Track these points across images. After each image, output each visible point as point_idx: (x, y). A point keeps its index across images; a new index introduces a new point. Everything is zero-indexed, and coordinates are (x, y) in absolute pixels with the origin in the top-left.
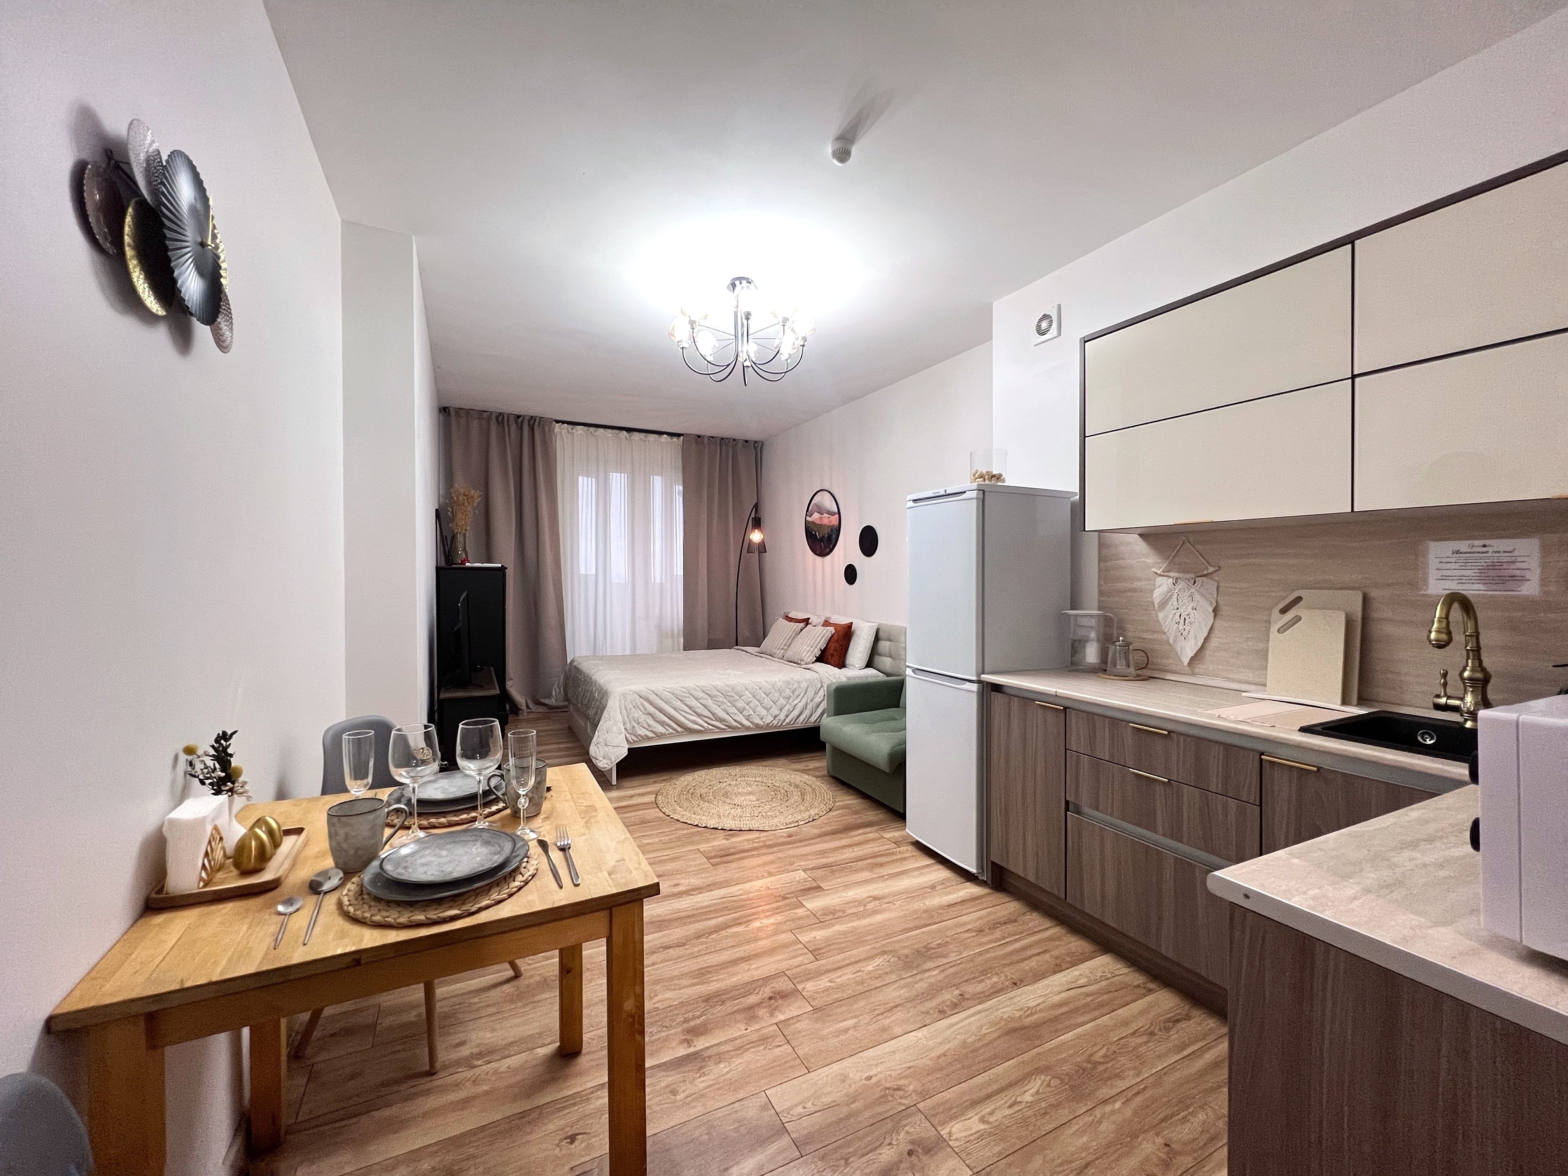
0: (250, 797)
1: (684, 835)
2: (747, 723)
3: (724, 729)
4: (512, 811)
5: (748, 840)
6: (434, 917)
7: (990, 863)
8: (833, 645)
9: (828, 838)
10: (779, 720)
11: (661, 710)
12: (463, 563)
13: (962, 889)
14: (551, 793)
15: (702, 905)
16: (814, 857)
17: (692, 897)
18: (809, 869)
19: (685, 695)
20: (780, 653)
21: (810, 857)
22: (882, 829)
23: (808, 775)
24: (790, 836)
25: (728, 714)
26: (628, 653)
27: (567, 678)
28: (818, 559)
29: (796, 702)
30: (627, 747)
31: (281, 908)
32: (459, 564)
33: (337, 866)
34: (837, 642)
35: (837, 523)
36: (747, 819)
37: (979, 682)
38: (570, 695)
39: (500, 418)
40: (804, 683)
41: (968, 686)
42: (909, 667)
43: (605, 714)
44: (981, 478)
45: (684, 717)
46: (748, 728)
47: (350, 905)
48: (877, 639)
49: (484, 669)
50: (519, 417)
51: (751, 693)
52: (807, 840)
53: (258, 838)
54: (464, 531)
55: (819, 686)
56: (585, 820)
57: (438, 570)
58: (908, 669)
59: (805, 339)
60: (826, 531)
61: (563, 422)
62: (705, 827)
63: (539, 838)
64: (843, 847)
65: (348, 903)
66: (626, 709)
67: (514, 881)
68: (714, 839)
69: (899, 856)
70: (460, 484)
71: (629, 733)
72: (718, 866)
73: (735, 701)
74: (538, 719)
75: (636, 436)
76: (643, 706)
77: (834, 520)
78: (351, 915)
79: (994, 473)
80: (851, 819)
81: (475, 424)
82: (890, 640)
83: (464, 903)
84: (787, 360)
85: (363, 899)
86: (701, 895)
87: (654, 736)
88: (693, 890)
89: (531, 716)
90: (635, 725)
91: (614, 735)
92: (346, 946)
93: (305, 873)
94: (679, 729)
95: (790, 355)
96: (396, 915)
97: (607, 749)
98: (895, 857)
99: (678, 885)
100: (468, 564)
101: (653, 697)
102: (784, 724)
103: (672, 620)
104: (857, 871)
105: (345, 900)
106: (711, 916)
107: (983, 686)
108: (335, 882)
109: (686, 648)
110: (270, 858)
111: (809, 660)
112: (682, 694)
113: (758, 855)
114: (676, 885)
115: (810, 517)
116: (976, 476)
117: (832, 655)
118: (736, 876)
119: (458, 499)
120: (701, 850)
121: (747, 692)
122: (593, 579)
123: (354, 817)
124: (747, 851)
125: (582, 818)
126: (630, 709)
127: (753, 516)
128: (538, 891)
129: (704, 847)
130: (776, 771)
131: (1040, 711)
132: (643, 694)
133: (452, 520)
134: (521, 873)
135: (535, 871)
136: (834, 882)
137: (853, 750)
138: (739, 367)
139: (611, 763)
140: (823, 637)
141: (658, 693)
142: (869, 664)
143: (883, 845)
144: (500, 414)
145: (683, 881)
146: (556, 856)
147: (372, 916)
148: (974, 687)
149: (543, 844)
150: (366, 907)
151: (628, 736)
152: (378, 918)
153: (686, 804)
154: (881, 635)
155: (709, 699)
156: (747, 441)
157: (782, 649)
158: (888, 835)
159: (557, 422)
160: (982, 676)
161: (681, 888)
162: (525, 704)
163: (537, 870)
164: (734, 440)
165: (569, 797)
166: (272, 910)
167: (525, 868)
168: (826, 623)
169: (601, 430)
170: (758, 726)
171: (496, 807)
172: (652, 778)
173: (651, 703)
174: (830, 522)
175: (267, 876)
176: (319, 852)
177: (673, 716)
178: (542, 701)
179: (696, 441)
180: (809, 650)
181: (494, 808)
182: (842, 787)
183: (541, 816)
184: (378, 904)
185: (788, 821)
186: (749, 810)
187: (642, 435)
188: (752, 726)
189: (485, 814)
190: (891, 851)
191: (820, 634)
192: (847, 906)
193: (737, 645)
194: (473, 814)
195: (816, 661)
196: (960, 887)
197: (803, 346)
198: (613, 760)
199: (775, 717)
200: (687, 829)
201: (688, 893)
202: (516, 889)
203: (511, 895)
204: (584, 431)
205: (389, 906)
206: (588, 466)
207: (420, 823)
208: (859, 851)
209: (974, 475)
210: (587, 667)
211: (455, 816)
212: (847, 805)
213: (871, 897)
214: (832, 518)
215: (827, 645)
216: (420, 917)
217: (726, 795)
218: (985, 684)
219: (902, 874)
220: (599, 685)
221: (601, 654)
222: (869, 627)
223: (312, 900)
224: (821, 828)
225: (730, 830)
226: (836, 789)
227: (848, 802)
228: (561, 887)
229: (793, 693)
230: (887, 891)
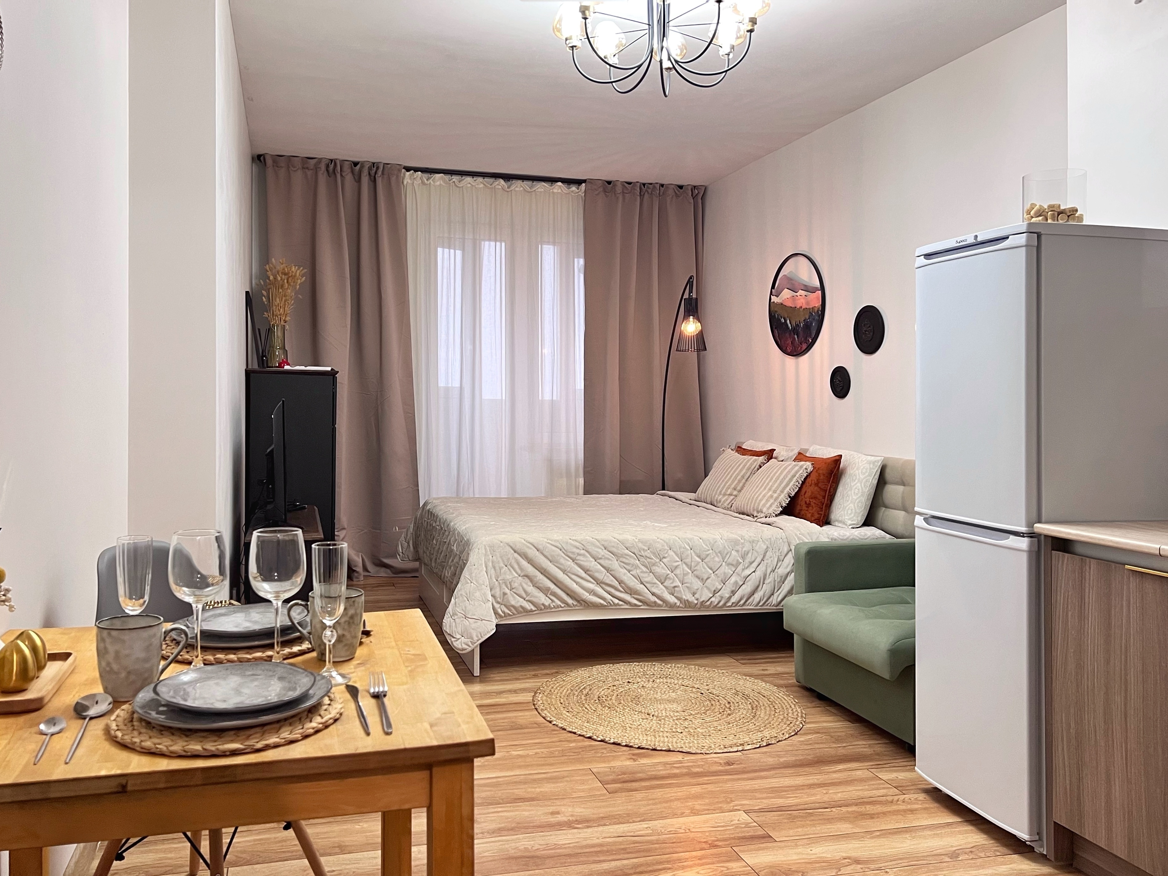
0: (13, 607)
1: (571, 749)
2: (672, 599)
3: (636, 605)
4: (318, 655)
5: (665, 764)
6: (213, 749)
7: (1052, 825)
8: (809, 490)
9: (791, 771)
10: (722, 597)
11: (544, 572)
12: (280, 366)
13: (1003, 864)
14: (371, 638)
15: (589, 842)
16: (765, 795)
17: (575, 831)
18: (755, 811)
19: (577, 551)
20: (726, 500)
21: (758, 795)
22: (878, 767)
23: (766, 682)
24: (728, 763)
25: (642, 583)
26: (504, 495)
27: (418, 528)
28: (790, 361)
29: (747, 572)
30: (495, 621)
31: (42, 727)
32: (277, 367)
33: (106, 690)
34: (817, 484)
35: (818, 304)
36: (665, 734)
37: (1031, 535)
38: (421, 551)
39: (332, 167)
40: (761, 542)
41: (1012, 541)
42: (920, 514)
43: (465, 573)
44: (1040, 216)
45: (577, 583)
46: (672, 607)
47: (118, 730)
48: (882, 481)
49: (305, 508)
50: (356, 164)
51: (677, 555)
52: (755, 771)
53: (20, 651)
54: (282, 323)
55: (786, 549)
56: (410, 668)
57: (249, 374)
58: (917, 516)
59: (753, 21)
60: (801, 319)
61: (416, 170)
62: (601, 741)
63: (349, 684)
64: (811, 786)
65: (116, 728)
66: (494, 568)
67: (311, 721)
68: (614, 758)
69: (903, 807)
70: (278, 261)
71: (498, 603)
72: (616, 795)
73: (654, 565)
74: (379, 585)
75: (518, 186)
76: (518, 564)
77: (814, 301)
78: (119, 740)
79: (1062, 208)
80: (829, 749)
81: (298, 178)
82: (903, 484)
83: (248, 738)
84: (728, 55)
85: (133, 726)
86: (590, 830)
87: (534, 609)
88: (578, 822)
89: (371, 581)
90: (507, 591)
91: (476, 603)
92: (112, 769)
93: (70, 698)
94: (570, 601)
95: (733, 47)
96: (169, 743)
97: (466, 622)
98: (895, 807)
99: (558, 813)
100: (287, 367)
101: (532, 553)
102: (729, 604)
103: (568, 452)
104: (830, 820)
105: (114, 726)
106: (602, 858)
107: (1039, 542)
108: (103, 707)
109: (586, 493)
110: (32, 679)
111: (771, 511)
112: (575, 550)
113: (679, 786)
114: (552, 813)
115: (777, 296)
116: (1032, 213)
117: (808, 505)
118: (642, 810)
119: (275, 278)
120: (594, 770)
121: (671, 553)
122: (456, 394)
123: (127, 631)
124: (663, 778)
125: (407, 667)
126: (501, 568)
127: (686, 296)
128: (338, 736)
129: (599, 767)
130: (715, 673)
131: (1133, 582)
132: (518, 547)
133: (267, 308)
134: (320, 715)
135: (338, 716)
136: (791, 832)
137: (835, 645)
138: (655, 67)
139: (473, 643)
140: (794, 476)
141: (540, 547)
142: (869, 521)
143: (878, 789)
144: (332, 160)
145: (563, 809)
146: (367, 704)
147: (142, 741)
148: (1024, 543)
149: (353, 691)
150: (136, 733)
151: (497, 606)
152: (148, 744)
153: (577, 708)
154: (888, 475)
155: (614, 559)
156: (681, 187)
157: (730, 495)
158: (886, 776)
159: (408, 169)
160: (1036, 525)
161: (560, 818)
162: (361, 565)
163: (341, 714)
164: (662, 185)
165: (393, 644)
166: (34, 730)
167: (325, 710)
168: (801, 457)
169: (469, 179)
170: (687, 604)
171: (299, 648)
172: (530, 671)
173: (530, 561)
174: (808, 303)
175: (29, 695)
176: (86, 680)
177: (561, 582)
178: (386, 561)
179: (605, 191)
180: (771, 496)
181: (296, 649)
182: (817, 702)
183: (354, 662)
184: (149, 731)
185: (727, 742)
186: (670, 723)
187: (527, 184)
188: (678, 603)
189: (284, 655)
190: (890, 798)
191: (789, 472)
192: (808, 866)
193: (663, 489)
194: (270, 653)
195: (782, 513)
196: (1000, 859)
197: (751, 31)
198: (475, 638)
199: (715, 593)
200: (574, 741)
201: (570, 825)
202: (312, 731)
203: (306, 737)
204: (444, 181)
205: (162, 734)
206: (449, 232)
207: (205, 657)
208: (838, 794)
209: (1029, 213)
210: (443, 511)
211: (247, 653)
212: (824, 728)
213: (849, 858)
214: (812, 296)
215: (800, 489)
216: (196, 747)
217: (637, 699)
218: (1043, 538)
219: (906, 832)
220: (459, 533)
221: (466, 496)
222: (869, 462)
223: (77, 725)
224: (779, 756)
225: (639, 748)
226: (809, 705)
227: (825, 724)
228: (368, 734)
229: (743, 557)
230: (876, 853)
